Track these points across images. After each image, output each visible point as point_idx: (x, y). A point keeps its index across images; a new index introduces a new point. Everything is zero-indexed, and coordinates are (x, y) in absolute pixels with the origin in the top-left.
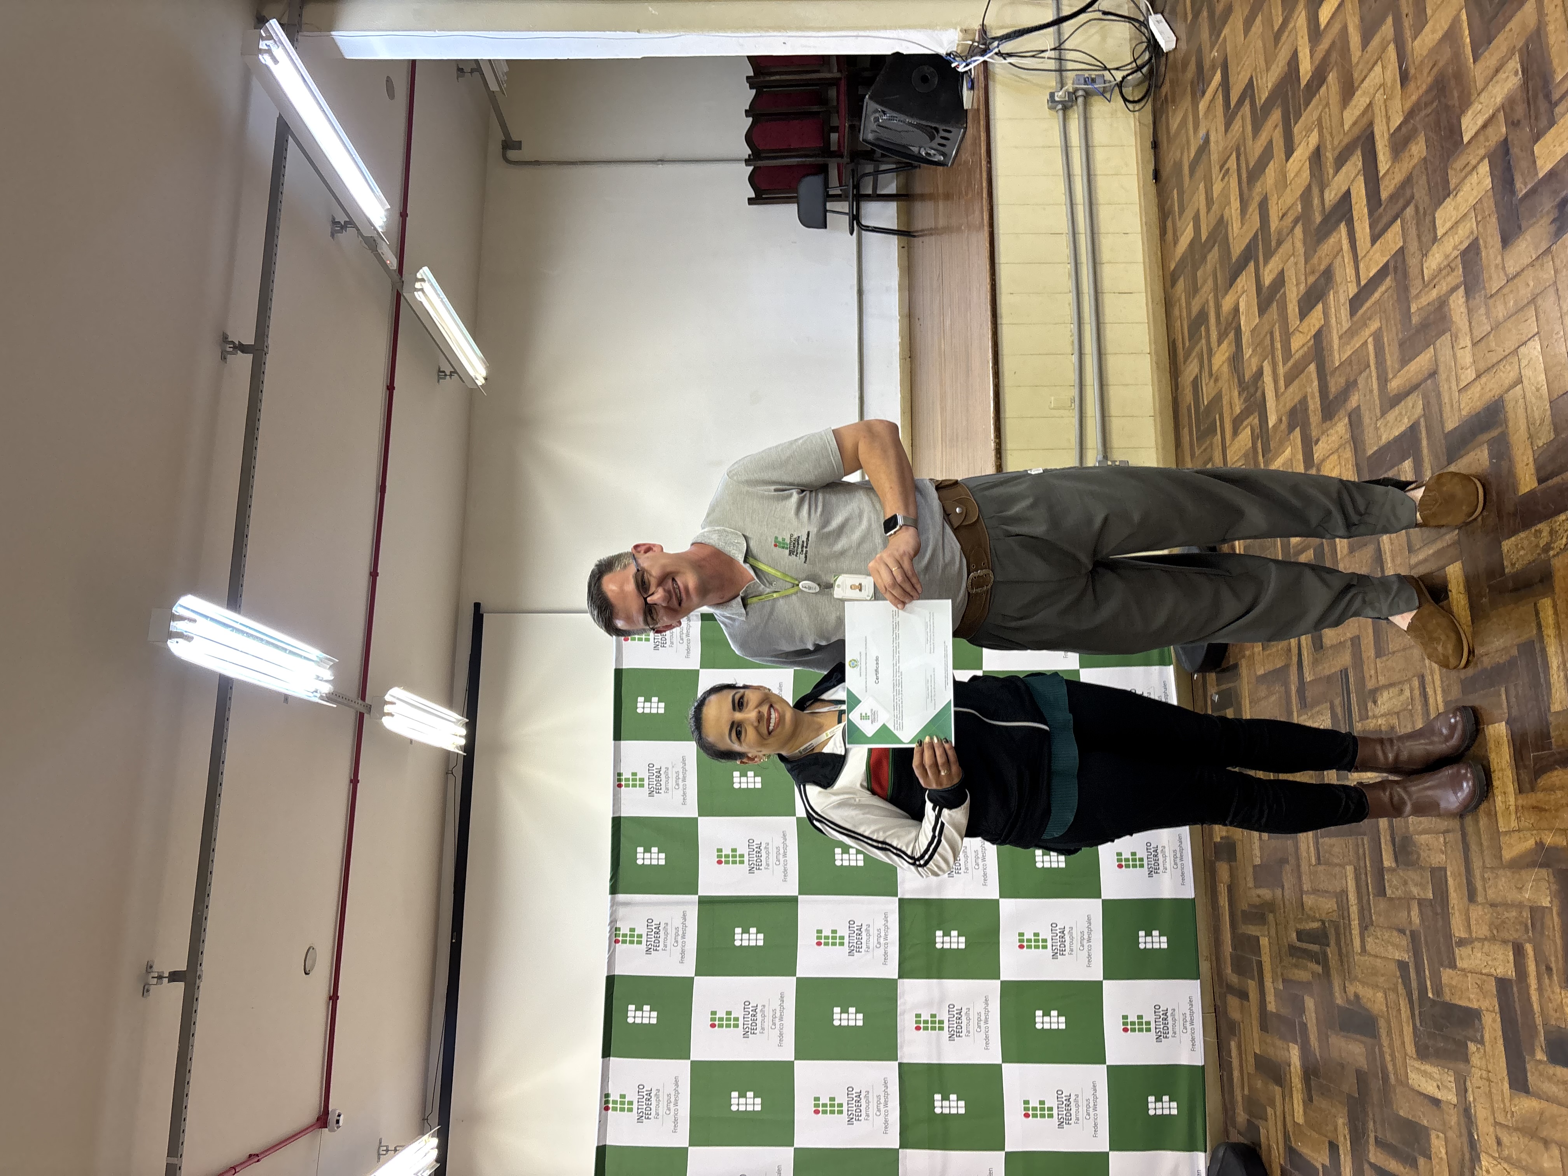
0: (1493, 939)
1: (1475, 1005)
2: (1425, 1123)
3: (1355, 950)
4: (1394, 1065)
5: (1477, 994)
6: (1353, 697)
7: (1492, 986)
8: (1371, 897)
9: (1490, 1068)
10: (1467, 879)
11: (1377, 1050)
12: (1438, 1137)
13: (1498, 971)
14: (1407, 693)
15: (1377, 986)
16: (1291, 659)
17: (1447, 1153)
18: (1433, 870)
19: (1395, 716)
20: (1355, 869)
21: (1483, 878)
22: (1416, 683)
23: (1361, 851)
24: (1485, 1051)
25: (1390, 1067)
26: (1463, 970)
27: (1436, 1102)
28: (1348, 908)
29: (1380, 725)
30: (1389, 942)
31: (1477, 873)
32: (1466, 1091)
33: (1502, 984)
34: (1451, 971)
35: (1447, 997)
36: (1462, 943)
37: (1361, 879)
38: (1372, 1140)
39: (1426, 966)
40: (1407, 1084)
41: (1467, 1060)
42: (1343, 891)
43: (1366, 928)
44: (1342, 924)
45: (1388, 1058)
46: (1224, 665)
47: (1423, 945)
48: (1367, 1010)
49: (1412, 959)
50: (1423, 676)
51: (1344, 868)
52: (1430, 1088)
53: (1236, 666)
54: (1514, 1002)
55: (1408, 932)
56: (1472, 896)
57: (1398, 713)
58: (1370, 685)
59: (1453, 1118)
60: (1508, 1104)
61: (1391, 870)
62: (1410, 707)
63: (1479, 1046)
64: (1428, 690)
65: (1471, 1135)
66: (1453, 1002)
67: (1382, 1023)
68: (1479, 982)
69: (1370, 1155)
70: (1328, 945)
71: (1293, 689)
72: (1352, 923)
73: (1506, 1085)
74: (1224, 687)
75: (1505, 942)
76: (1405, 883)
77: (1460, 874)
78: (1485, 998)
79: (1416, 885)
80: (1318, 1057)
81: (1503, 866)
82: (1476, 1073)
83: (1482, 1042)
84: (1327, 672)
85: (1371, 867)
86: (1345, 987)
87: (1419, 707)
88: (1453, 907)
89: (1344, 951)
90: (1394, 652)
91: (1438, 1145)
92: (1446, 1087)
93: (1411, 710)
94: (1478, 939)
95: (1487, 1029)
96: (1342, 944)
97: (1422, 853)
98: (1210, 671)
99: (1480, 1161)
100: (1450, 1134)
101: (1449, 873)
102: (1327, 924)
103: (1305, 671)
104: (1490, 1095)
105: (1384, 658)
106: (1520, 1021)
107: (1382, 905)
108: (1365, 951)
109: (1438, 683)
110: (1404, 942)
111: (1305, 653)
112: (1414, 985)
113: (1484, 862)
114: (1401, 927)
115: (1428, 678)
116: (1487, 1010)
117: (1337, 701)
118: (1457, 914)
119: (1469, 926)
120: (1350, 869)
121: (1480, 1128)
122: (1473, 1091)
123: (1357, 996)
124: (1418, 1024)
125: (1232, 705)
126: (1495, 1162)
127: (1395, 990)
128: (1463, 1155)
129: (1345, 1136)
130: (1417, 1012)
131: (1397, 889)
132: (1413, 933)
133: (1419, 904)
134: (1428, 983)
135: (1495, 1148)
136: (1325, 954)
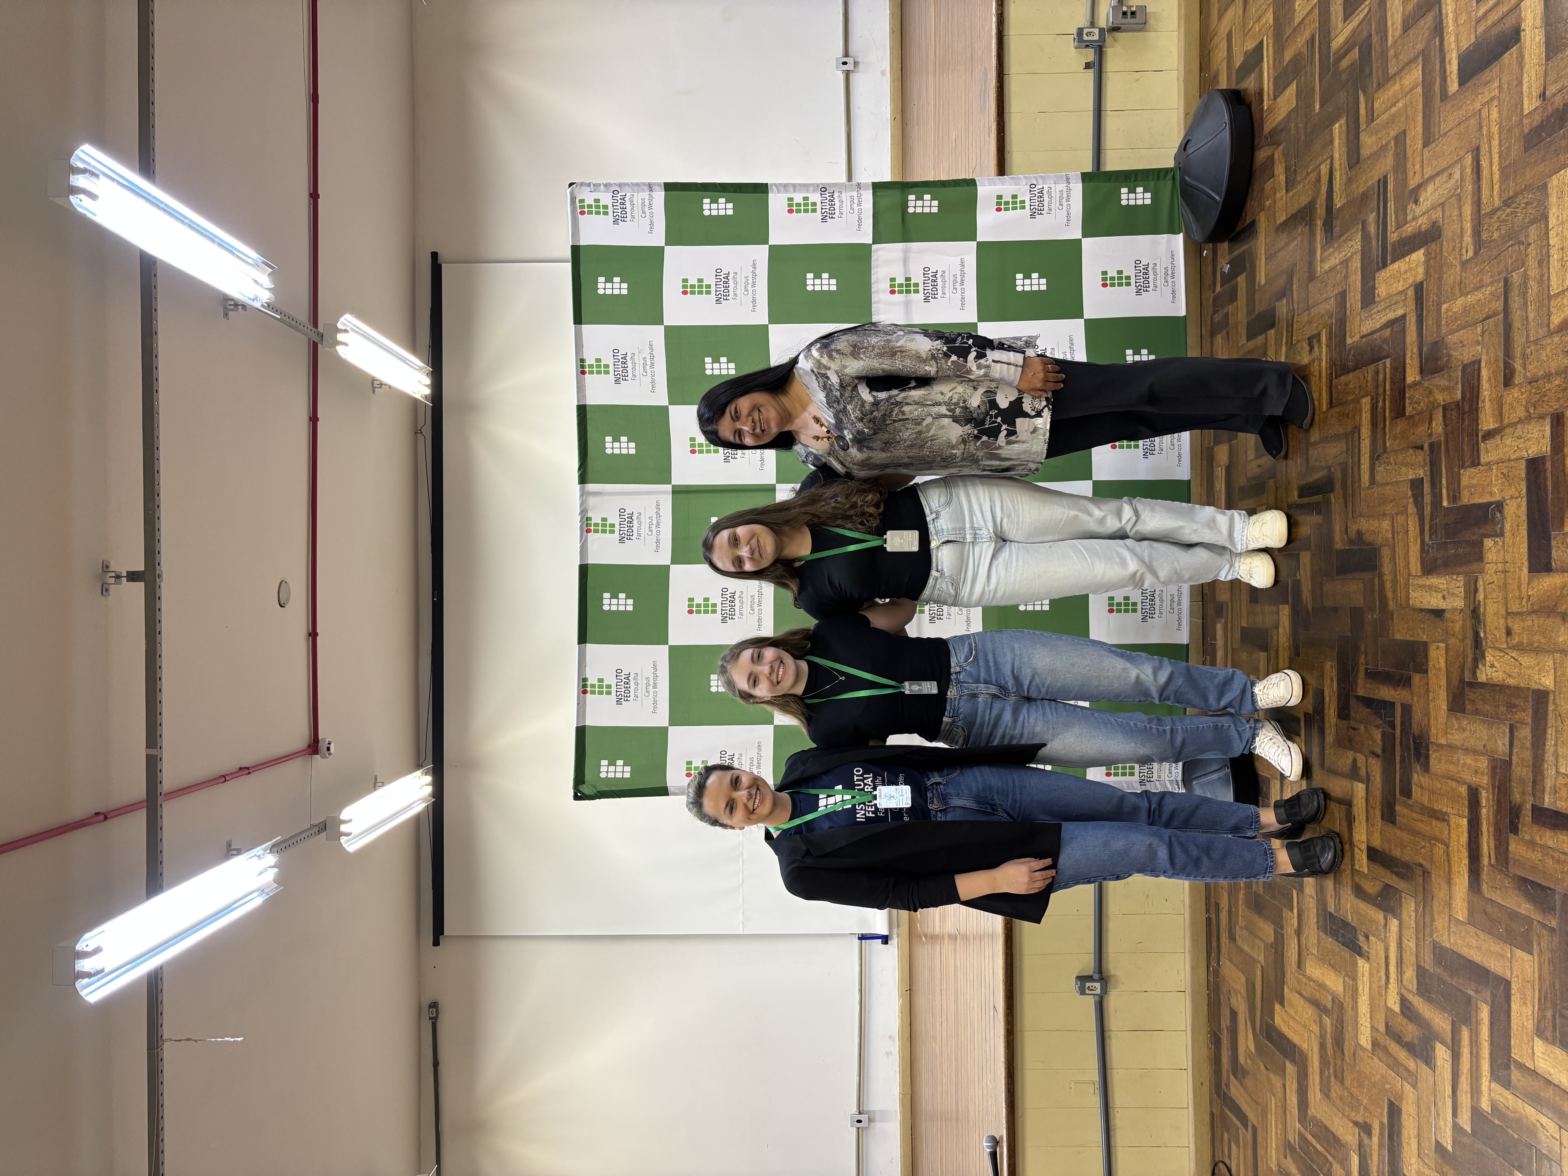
0: (1529, 418)
1: (1498, 498)
2: (1425, 638)
3: (1363, 486)
4: (1394, 591)
5: (1502, 484)
6: (1391, 205)
7: (1521, 470)
8: (1387, 423)
9: (1508, 558)
10: (1505, 363)
11: (1377, 582)
12: (1438, 648)
13: (1530, 452)
14: (1457, 176)
15: (1384, 515)
16: (1320, 189)
17: (1446, 662)
18: (1465, 367)
19: (1439, 209)
20: (1372, 399)
21: (1524, 356)
22: (1469, 160)
23: (1381, 376)
24: (1503, 543)
25: (1389, 594)
26: (1488, 464)
27: (1438, 613)
28: (1359, 444)
29: (1420, 226)
30: (1403, 464)
31: (1518, 353)
32: (1476, 590)
33: (1534, 465)
34: (1472, 470)
35: (1466, 499)
36: (1489, 435)
37: (1377, 407)
38: (1362, 674)
39: (1444, 476)
40: (1408, 605)
41: (1480, 558)
42: (1355, 427)
43: (1378, 458)
44: (1350, 463)
45: (1388, 585)
46: (1239, 228)
47: (1443, 452)
48: (1370, 544)
49: (1428, 473)
50: (1478, 149)
51: (1359, 402)
52: (1435, 601)
53: (1253, 224)
54: (1545, 478)
55: (1426, 446)
56: (1508, 380)
57: (1443, 204)
58: (1412, 184)
59: (1458, 624)
60: (1524, 590)
61: (1415, 384)
62: (1459, 190)
63: (1497, 539)
64: (1482, 162)
65: (1476, 634)
66: (1472, 502)
67: (1386, 552)
68: (1505, 471)
69: (1359, 689)
70: (1332, 491)
71: (1319, 223)
72: (1362, 458)
73: (1525, 570)
74: (1237, 253)
75: (1542, 417)
76: (1430, 392)
77: (1496, 361)
78: (1510, 485)
79: (1443, 390)
80: (1310, 610)
81: (1551, 334)
82: (1490, 568)
83: (1501, 534)
84: (1361, 190)
85: (1391, 389)
86: (1346, 529)
87: (1469, 188)
88: (1483, 401)
89: (1350, 491)
90: (1446, 133)
91: (1438, 657)
92: (1454, 595)
93: (1459, 195)
94: (1510, 425)
95: (1509, 519)
96: (1349, 484)
97: (1453, 353)
98: (1223, 241)
99: (1484, 657)
100: (1453, 641)
101: (1483, 364)
102: (1333, 470)
103: (1335, 197)
104: (1504, 587)
105: (1434, 145)
106: (1550, 497)
107: (1401, 425)
108: (1374, 483)
109: (1495, 149)
110: (1421, 457)
111: (1337, 175)
112: (1427, 499)
113: (1528, 336)
114: (1419, 443)
115: (1484, 149)
116: (1512, 498)
117: (1371, 218)
118: (1488, 405)
119: (1501, 414)
120: (1366, 402)
121: (1488, 624)
122: (1484, 590)
123: (1359, 533)
124: (1427, 539)
125: (1244, 270)
126: (1501, 654)
127: (1404, 511)
128: (1465, 657)
129: (1332, 679)
130: (1427, 528)
131: (1419, 403)
132: (1431, 445)
133: (1445, 409)
134: (1444, 491)
135: (1504, 640)
136: (1328, 501)
